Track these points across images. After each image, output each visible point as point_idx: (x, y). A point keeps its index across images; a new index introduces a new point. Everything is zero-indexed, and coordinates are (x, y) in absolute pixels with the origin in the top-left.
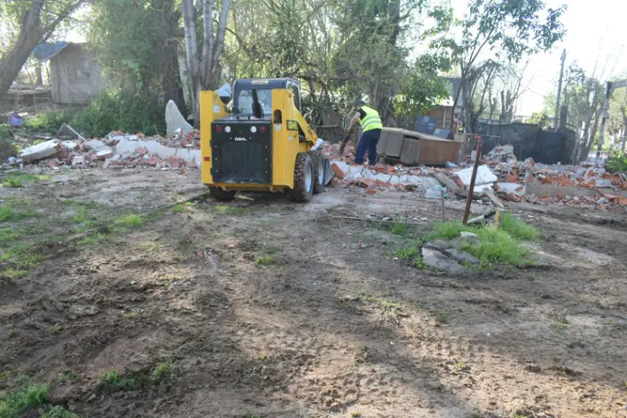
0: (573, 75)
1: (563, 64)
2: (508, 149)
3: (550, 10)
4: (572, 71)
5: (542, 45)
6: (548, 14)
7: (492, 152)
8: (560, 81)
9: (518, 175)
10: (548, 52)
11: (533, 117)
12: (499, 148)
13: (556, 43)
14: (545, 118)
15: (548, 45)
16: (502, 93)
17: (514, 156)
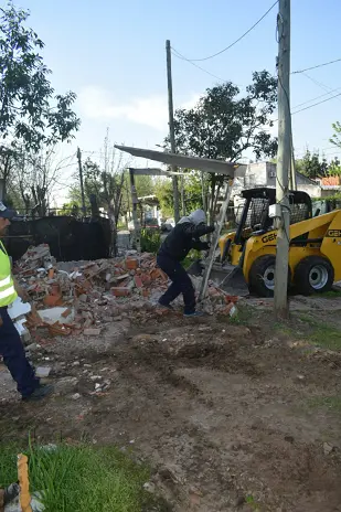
0: (89, 170)
1: (80, 162)
2: (43, 250)
3: (59, 97)
4: (89, 167)
5: (58, 134)
6: (58, 102)
7: (25, 256)
8: (81, 175)
9: (59, 295)
10: (65, 141)
11: (64, 209)
12: (34, 249)
13: (72, 132)
14: (76, 208)
15: (65, 135)
16: (33, 188)
17: (51, 257)
